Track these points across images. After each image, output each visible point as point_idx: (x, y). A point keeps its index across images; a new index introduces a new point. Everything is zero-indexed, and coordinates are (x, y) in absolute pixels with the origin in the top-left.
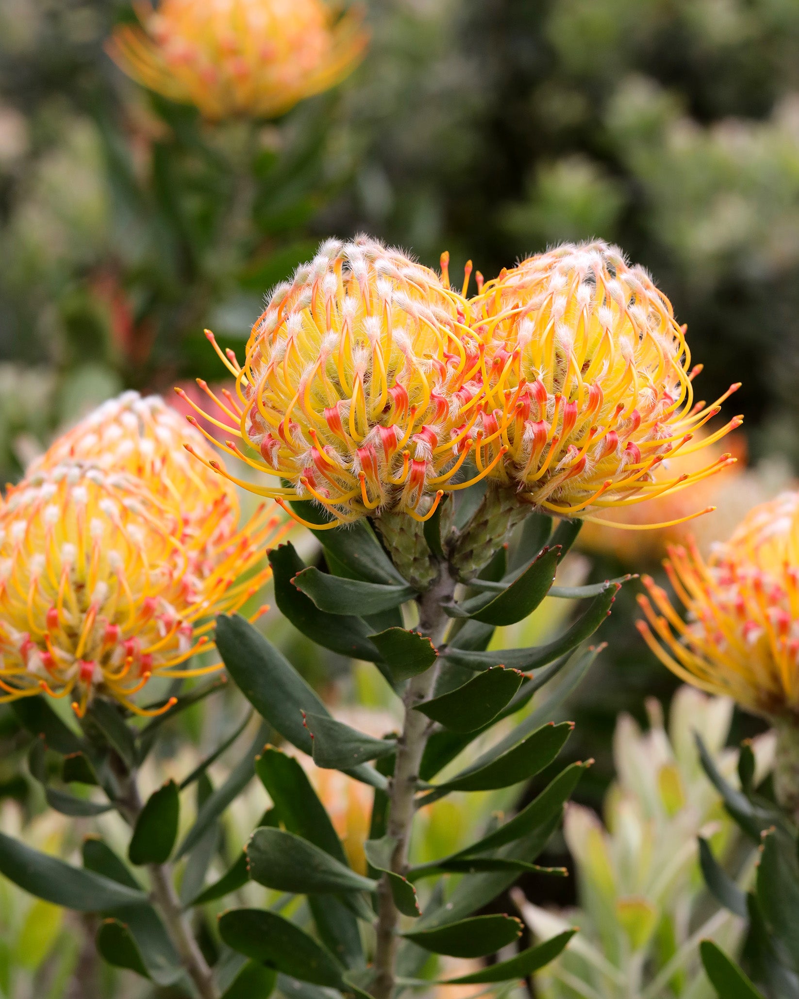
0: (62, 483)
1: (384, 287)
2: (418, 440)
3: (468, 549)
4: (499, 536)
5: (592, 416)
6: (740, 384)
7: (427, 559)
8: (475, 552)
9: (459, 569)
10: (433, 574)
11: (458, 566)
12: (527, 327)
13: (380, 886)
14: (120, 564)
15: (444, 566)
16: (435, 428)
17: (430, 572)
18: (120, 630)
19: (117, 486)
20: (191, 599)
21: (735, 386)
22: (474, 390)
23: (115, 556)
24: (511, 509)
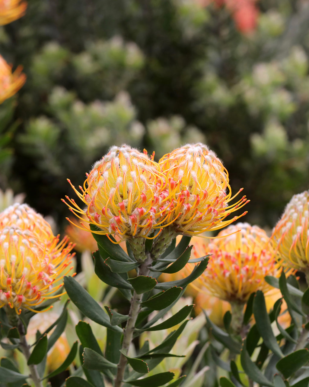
0: (7, 234)
1: (135, 161)
2: (150, 212)
3: (158, 248)
4: (168, 243)
5: (204, 201)
6: (243, 188)
7: (144, 252)
8: (160, 249)
9: (154, 255)
10: (146, 258)
11: (154, 254)
12: (181, 172)
13: (118, 366)
14: (31, 261)
15: (149, 255)
16: (155, 208)
17: (145, 257)
18: (31, 283)
19: (26, 235)
20: (51, 272)
21: (242, 189)
22: (166, 194)
23: (29, 258)
24: (173, 234)
